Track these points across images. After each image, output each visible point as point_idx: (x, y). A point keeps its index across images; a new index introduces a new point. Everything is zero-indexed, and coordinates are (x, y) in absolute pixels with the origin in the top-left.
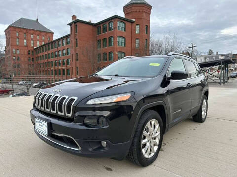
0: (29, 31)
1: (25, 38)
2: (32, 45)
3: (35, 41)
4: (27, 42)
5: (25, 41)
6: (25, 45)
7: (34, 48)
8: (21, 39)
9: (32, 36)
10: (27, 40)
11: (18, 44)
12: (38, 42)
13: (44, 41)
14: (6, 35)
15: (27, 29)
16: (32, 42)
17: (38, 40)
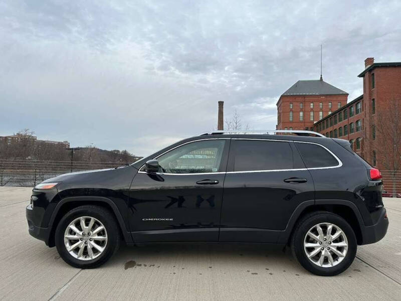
0: (307, 99)
1: (301, 110)
2: (312, 119)
3: (316, 112)
4: (304, 116)
5: (301, 114)
6: (301, 119)
7: (315, 122)
8: (296, 112)
9: (312, 104)
10: (304, 112)
11: (291, 120)
12: (321, 113)
13: (331, 110)
14: (278, 109)
15: (304, 96)
16: (312, 114)
17: (321, 110)
